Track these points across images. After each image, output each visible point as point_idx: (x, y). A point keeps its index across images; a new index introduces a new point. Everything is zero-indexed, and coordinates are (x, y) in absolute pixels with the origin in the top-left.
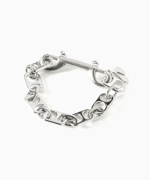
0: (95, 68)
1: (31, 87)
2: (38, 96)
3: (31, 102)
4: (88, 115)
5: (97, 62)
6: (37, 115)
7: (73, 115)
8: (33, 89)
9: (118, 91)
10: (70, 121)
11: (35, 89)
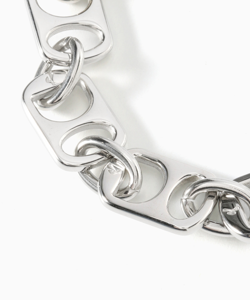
1: (54, 41)
2: (82, 83)
3: (50, 114)
6: (75, 175)
7: (239, 180)
8: (62, 49)
10: (225, 214)
11: (69, 51)
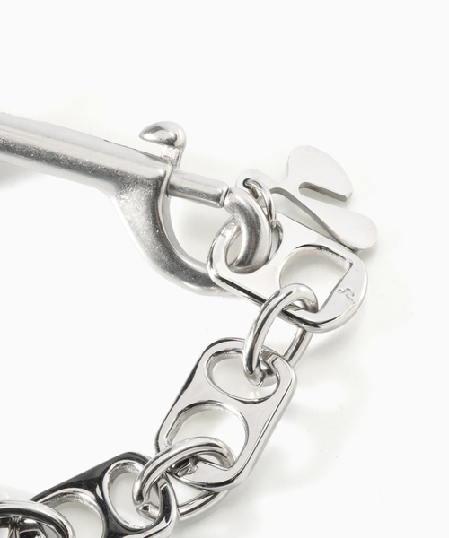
0: (161, 173)
4: (140, 497)
5: (172, 135)
9: (315, 325)
